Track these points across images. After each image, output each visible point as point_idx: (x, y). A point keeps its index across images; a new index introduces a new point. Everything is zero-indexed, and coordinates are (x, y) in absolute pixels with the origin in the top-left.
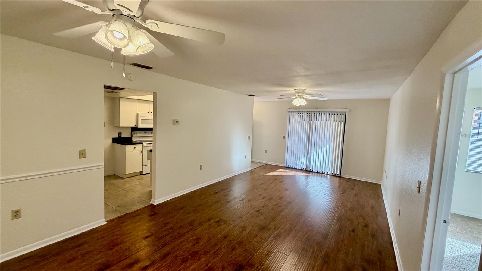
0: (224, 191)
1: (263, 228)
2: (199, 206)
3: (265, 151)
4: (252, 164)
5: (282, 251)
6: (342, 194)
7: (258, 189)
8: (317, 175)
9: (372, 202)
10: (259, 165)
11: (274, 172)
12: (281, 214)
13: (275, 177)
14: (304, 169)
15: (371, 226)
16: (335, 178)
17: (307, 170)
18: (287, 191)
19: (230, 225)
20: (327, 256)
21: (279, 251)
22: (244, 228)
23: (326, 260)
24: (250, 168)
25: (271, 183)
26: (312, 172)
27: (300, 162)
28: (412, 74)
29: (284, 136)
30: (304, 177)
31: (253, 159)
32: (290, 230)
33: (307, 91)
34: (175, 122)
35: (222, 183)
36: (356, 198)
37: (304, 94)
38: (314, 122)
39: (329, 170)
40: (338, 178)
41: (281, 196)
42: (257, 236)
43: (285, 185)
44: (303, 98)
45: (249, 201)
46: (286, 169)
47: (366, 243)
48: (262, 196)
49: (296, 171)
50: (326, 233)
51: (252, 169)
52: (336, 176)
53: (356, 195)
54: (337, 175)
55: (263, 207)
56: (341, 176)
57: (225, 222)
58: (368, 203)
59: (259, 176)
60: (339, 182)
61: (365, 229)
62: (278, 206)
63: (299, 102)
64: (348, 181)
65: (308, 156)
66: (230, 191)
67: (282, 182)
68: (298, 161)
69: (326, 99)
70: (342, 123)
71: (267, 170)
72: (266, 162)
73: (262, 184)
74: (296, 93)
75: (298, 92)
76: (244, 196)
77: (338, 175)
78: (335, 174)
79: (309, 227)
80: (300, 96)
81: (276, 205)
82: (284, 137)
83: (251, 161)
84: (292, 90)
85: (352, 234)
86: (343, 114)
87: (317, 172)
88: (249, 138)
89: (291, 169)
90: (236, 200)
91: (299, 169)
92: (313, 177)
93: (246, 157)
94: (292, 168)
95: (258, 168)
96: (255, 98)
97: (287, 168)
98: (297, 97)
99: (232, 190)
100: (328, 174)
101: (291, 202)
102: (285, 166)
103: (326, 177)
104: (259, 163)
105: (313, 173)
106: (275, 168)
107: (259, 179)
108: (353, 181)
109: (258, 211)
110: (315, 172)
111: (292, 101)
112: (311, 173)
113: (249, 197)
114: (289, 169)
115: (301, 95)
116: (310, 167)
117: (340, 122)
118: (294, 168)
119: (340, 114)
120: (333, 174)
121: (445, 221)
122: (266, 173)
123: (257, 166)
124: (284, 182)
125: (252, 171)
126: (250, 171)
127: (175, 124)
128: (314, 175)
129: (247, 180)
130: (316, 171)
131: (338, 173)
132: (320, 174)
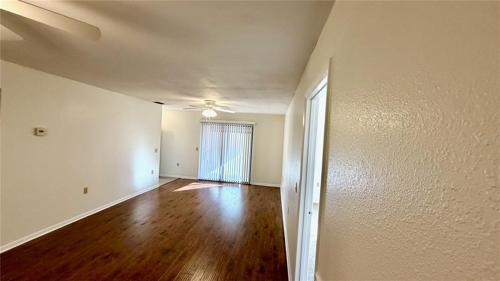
0: (121, 216)
1: (167, 252)
2: (80, 241)
3: (177, 164)
4: (161, 180)
5: (186, 272)
6: (250, 201)
7: (165, 207)
8: (230, 185)
9: (273, 204)
10: (170, 180)
11: (186, 187)
12: (189, 231)
13: (187, 192)
14: (218, 180)
15: (270, 226)
16: (245, 186)
17: (220, 181)
18: (198, 205)
19: (125, 256)
20: (232, 263)
21: (184, 272)
22: (143, 257)
23: (230, 268)
24: (159, 185)
25: (181, 199)
26: (225, 182)
27: (214, 173)
28: (294, 96)
29: (197, 147)
30: (217, 188)
31: (161, 175)
32: (198, 247)
33: (217, 103)
34: (38, 132)
35: (119, 207)
36: (261, 202)
37: (214, 106)
38: (227, 133)
39: (240, 179)
40: (247, 186)
41: (191, 211)
42: (159, 262)
43: (197, 199)
44: (213, 109)
45: (153, 222)
46: (200, 182)
47: (265, 242)
48: (169, 215)
49: (210, 183)
50: (232, 242)
51: (160, 185)
52: (246, 185)
53: (261, 200)
54: (246, 183)
55: (170, 226)
56: (250, 184)
57: (116, 255)
58: (270, 205)
59: (169, 193)
60: (249, 189)
61: (266, 229)
62: (187, 223)
63: (209, 114)
64: (256, 187)
65: (221, 167)
66: (129, 215)
67: (194, 196)
68: (212, 173)
69: (235, 112)
70: (250, 134)
71: (179, 185)
72: (178, 177)
73: (171, 201)
74: (206, 104)
75: (208, 104)
76: (147, 218)
77: (248, 183)
78: (245, 182)
79: (217, 239)
80: (210, 108)
81: (185, 222)
82: (197, 149)
83: (159, 176)
84: (201, 101)
85: (255, 236)
86: (251, 127)
87: (229, 183)
88: (156, 150)
89: (205, 182)
90: (136, 225)
91: (212, 181)
92: (226, 187)
93: (152, 173)
94: (206, 180)
95: (168, 183)
96: (163, 106)
97: (200, 180)
98: (207, 108)
99: (132, 214)
100: (239, 183)
101: (201, 217)
102: (199, 179)
103: (237, 186)
104: (170, 178)
105: (226, 184)
106: (187, 182)
107: (168, 196)
108: (260, 188)
109: (163, 233)
110: (227, 182)
111: (202, 112)
112: (224, 184)
113: (154, 219)
114: (203, 182)
115: (210, 106)
116: (223, 178)
117: (248, 134)
118: (208, 180)
119: (248, 127)
120: (243, 182)
121: (310, 212)
122: (177, 189)
123: (166, 181)
124: (196, 196)
125: (160, 189)
126: (159, 188)
127: (38, 134)
128: (227, 185)
129: (153, 199)
130: (229, 181)
131: (248, 182)
132: (233, 184)
